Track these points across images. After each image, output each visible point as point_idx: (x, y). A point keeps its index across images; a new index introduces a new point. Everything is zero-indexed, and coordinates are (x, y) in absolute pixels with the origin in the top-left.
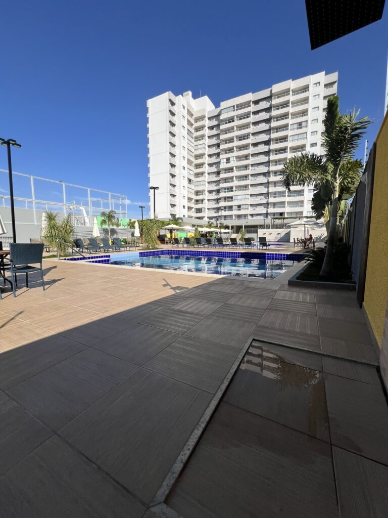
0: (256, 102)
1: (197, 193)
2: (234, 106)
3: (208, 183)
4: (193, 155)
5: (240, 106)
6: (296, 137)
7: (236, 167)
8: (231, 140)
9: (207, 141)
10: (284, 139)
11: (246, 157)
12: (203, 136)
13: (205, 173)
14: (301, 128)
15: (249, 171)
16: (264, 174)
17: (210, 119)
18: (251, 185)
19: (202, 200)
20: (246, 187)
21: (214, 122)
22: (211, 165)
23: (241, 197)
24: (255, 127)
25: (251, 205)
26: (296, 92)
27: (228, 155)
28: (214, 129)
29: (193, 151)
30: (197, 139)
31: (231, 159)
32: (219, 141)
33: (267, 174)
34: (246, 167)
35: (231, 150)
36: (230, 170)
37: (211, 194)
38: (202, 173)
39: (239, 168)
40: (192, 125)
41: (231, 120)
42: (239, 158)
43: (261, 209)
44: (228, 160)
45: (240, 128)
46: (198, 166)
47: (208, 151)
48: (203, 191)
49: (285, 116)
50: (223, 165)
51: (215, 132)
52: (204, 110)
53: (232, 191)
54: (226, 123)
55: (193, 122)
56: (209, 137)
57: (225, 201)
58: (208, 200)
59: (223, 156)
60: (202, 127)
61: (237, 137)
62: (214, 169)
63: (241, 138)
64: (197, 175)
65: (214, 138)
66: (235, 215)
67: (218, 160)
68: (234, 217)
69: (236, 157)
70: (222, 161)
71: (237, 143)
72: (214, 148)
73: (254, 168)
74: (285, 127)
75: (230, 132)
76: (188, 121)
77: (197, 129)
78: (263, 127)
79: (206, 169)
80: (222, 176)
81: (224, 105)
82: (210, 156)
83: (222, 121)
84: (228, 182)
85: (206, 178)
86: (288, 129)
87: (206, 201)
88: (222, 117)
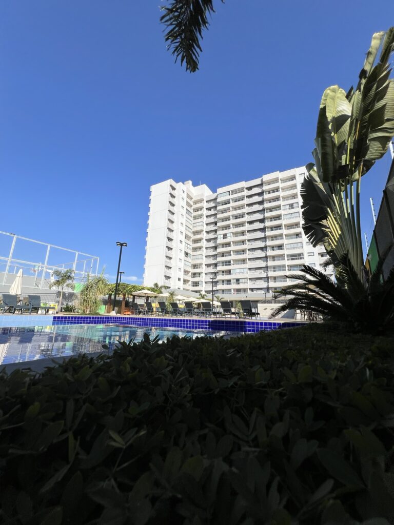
0: (249, 189)
1: (195, 266)
2: (229, 192)
3: (206, 256)
4: (192, 231)
5: (234, 192)
6: (290, 216)
7: (233, 242)
8: (228, 219)
9: (205, 220)
10: (278, 217)
11: (243, 233)
12: (201, 216)
13: (202, 247)
14: (293, 208)
15: (247, 245)
16: (262, 249)
17: (208, 202)
18: (249, 259)
19: (200, 274)
20: (244, 261)
21: (212, 204)
22: (208, 240)
23: (238, 271)
24: (250, 208)
25: (250, 279)
26: (284, 181)
27: (225, 232)
28: (212, 210)
29: (191, 228)
30: (195, 218)
31: (228, 235)
32: (216, 220)
33: (264, 249)
34: (243, 242)
35: (228, 227)
36: (228, 245)
37: (209, 268)
38: (200, 248)
39: (236, 243)
40: (191, 206)
41: (227, 202)
42: (236, 234)
43: (261, 283)
44: (225, 236)
45: (236, 208)
46: (196, 241)
47: (205, 228)
48: (201, 264)
49: (277, 199)
50: (221, 240)
51: (212, 212)
52: (203, 195)
53: (230, 265)
54: (223, 205)
55: (192, 204)
56: (207, 216)
57: (223, 275)
58: (206, 274)
59: (220, 233)
60: (201, 209)
61: (233, 216)
62: (212, 244)
63: (236, 217)
64: (195, 249)
65: (212, 217)
66: (234, 289)
67: (215, 236)
68: (232, 291)
69: (233, 233)
70: (219, 237)
71: (232, 221)
72: (212, 225)
73: (251, 243)
74: (278, 207)
75: (226, 212)
76: (187, 202)
77: (196, 210)
78: (257, 207)
79: (204, 244)
80: (220, 250)
81: (219, 190)
82: (208, 232)
83: (219, 203)
84: (225, 256)
85: (204, 252)
86: (281, 209)
87: (203, 275)
88: (218, 200)
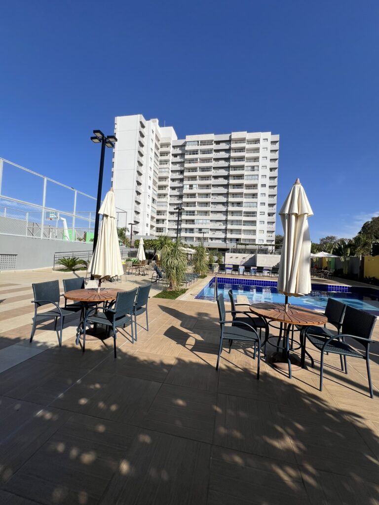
0: (218, 143)
1: (159, 213)
2: (198, 141)
3: (170, 204)
4: (158, 176)
5: (203, 143)
6: (250, 177)
7: (198, 194)
8: (194, 169)
9: (171, 167)
10: (240, 177)
11: (208, 186)
12: (166, 162)
13: (167, 194)
14: (254, 170)
15: (210, 199)
16: (223, 204)
17: (174, 147)
18: (212, 212)
19: (163, 220)
20: (206, 213)
21: (178, 151)
22: (173, 188)
23: (202, 222)
24: (216, 163)
25: (211, 229)
26: (250, 142)
27: (191, 182)
28: (178, 157)
29: (158, 172)
30: (161, 162)
31: (194, 186)
32: (182, 169)
33: (226, 204)
34: (207, 195)
35: (194, 178)
36: (193, 195)
37: (172, 216)
38: (165, 195)
39: (201, 195)
40: (158, 149)
41: (195, 152)
42: (201, 186)
43: (220, 234)
44: (191, 186)
45: (203, 160)
46: (161, 187)
47: (171, 175)
48: (165, 211)
49: (241, 159)
50: (186, 190)
51: (178, 159)
52: (170, 138)
53: (193, 215)
54: (190, 154)
55: (159, 146)
56: (172, 163)
57: (186, 224)
58: (169, 221)
59: (187, 183)
60: (167, 153)
61: (200, 168)
62: (176, 192)
63: (203, 169)
64: (160, 196)
65: (178, 165)
66: (196, 237)
67: (181, 185)
68: (195, 239)
69: (199, 185)
70: (185, 186)
71: (199, 173)
72: (177, 173)
73: (214, 197)
74: (242, 167)
75: (194, 163)
76: (156, 145)
77: (162, 154)
78: (223, 163)
79: (168, 191)
80: (185, 200)
81: (189, 138)
82: (173, 180)
83: (187, 151)
84: (190, 206)
85: (168, 200)
86: (244, 170)
87: (167, 221)
88: (187, 148)
